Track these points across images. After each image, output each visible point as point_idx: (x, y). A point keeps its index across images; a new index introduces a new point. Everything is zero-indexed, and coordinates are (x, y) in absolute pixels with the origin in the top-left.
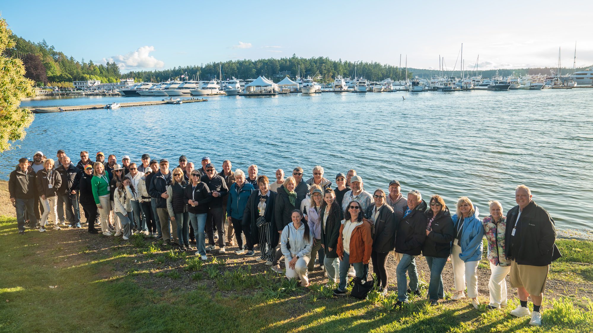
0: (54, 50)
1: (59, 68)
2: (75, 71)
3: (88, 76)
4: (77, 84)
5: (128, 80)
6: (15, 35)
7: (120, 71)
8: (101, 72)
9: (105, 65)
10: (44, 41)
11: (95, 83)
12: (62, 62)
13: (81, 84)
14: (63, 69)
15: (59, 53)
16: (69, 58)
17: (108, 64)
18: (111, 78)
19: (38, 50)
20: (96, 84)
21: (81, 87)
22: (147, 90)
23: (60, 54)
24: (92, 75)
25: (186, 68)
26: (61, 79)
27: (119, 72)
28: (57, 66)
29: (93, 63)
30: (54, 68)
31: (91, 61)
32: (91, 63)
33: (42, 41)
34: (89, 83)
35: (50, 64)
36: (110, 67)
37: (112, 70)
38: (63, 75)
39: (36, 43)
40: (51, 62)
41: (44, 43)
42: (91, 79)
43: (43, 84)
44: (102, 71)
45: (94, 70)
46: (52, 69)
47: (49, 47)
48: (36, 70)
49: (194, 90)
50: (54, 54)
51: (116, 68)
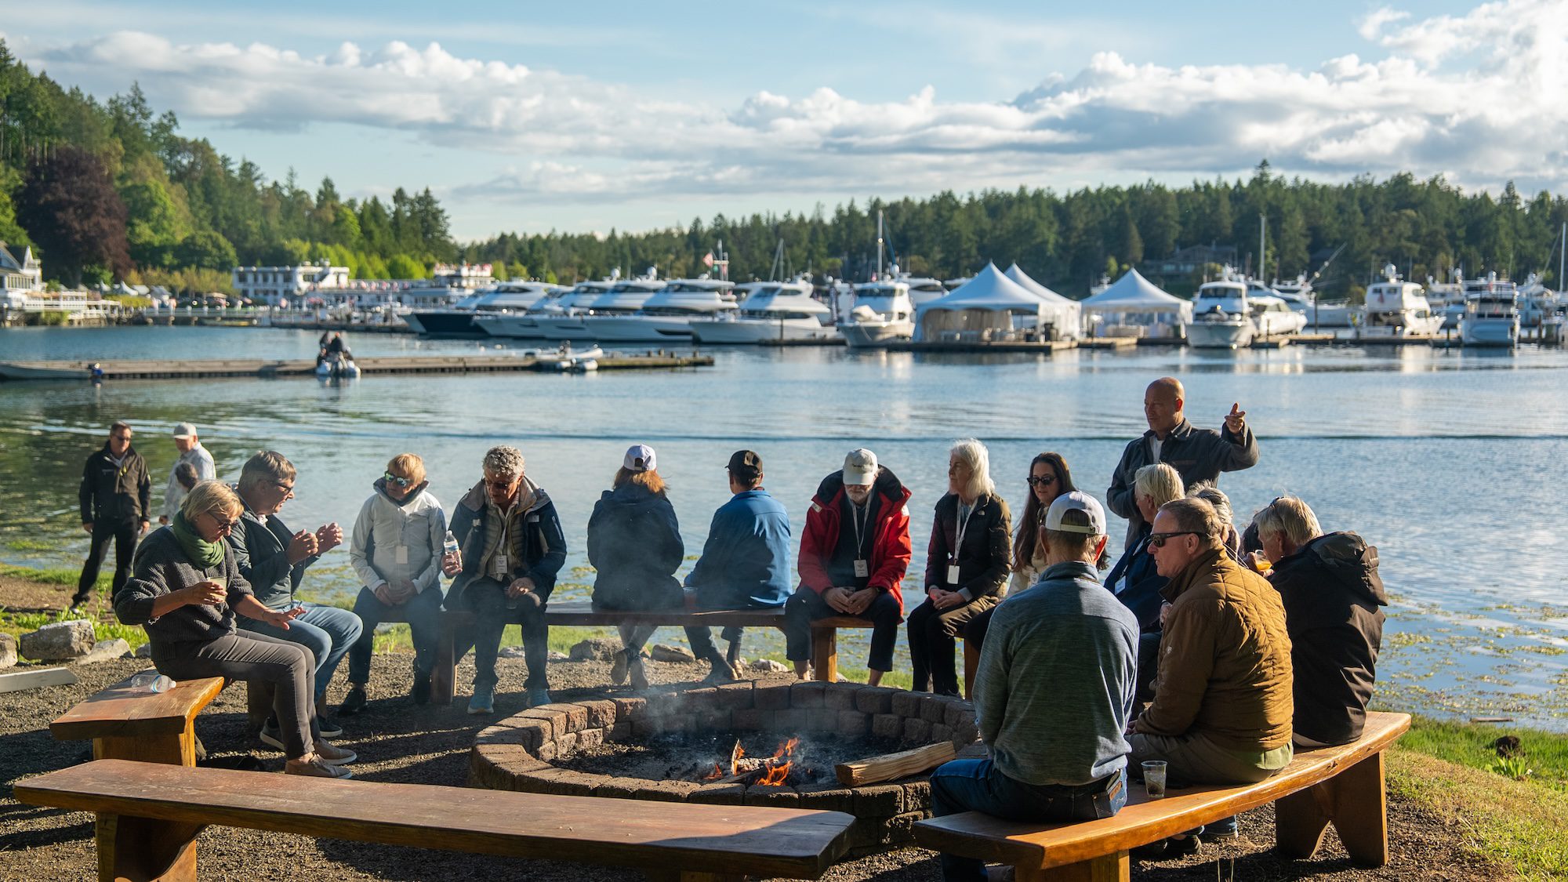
0: (177, 132)
1: (185, 208)
2: (254, 225)
3: (306, 247)
4: (250, 278)
5: (465, 271)
6: (20, 64)
7: (450, 232)
8: (367, 234)
9: (388, 204)
10: (136, 90)
11: (323, 276)
12: (206, 183)
13: (265, 280)
14: (202, 213)
15: (195, 143)
16: (235, 168)
17: (399, 196)
18: (405, 259)
19: (108, 129)
20: (329, 282)
21: (266, 293)
22: (521, 314)
23: (201, 148)
24: (325, 241)
25: (748, 220)
26: (189, 255)
27: (444, 233)
28: (180, 202)
29: (337, 189)
30: (165, 209)
31: (328, 183)
32: (328, 192)
33: (126, 93)
34: (300, 278)
35: (147, 188)
36: (407, 212)
37: (418, 225)
38: (200, 241)
39: (102, 101)
40: (152, 182)
41: (138, 101)
42: (314, 259)
43: (108, 275)
44: (372, 226)
45: (337, 223)
46: (156, 211)
47: (155, 119)
48: (88, 216)
49: (709, 319)
50: (176, 146)
51: (436, 218)
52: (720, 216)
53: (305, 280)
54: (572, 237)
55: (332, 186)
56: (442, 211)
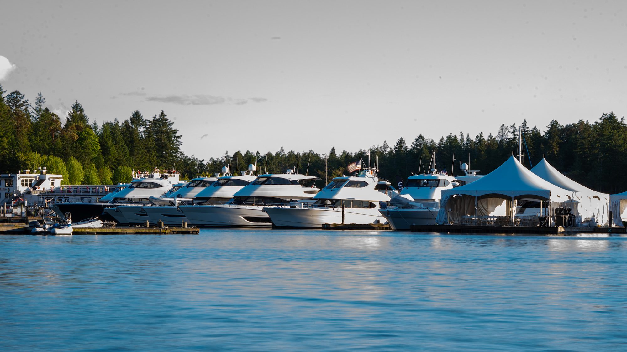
8: (105, 150)
11: (40, 181)
17: (136, 118)
20: (46, 186)
29: (86, 113)
34: (19, 183)
37: (152, 144)
42: (32, 167)
44: (110, 143)
45: (79, 141)
51: (169, 138)
52: (421, 137)
53: (23, 184)
54: (298, 154)
55: (81, 110)
56: (175, 131)
